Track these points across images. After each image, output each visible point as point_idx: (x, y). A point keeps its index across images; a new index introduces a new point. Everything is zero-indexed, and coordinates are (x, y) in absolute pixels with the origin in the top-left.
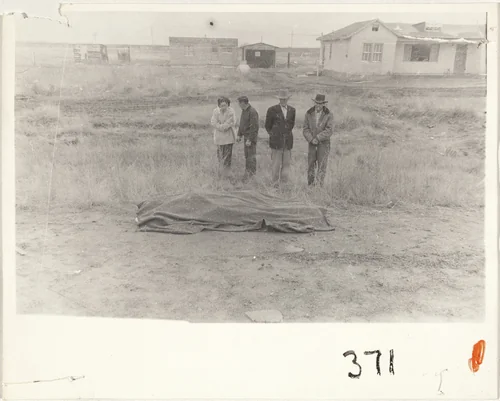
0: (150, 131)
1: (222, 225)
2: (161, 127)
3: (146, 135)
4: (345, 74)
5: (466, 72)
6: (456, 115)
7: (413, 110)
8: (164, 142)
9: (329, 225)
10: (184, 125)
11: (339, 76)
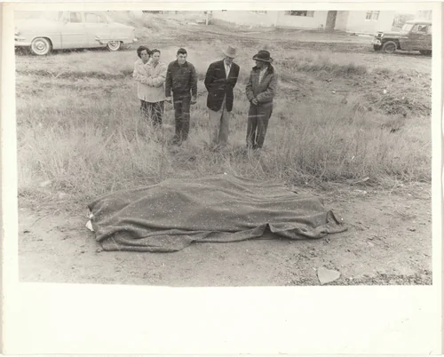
0: (54, 81)
1: (212, 234)
2: (66, 76)
3: (49, 86)
4: (234, 24)
5: (335, 28)
6: (350, 70)
7: (311, 64)
8: (74, 95)
9: (338, 223)
10: (92, 75)
11: (230, 26)
